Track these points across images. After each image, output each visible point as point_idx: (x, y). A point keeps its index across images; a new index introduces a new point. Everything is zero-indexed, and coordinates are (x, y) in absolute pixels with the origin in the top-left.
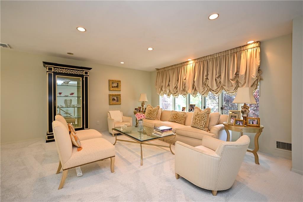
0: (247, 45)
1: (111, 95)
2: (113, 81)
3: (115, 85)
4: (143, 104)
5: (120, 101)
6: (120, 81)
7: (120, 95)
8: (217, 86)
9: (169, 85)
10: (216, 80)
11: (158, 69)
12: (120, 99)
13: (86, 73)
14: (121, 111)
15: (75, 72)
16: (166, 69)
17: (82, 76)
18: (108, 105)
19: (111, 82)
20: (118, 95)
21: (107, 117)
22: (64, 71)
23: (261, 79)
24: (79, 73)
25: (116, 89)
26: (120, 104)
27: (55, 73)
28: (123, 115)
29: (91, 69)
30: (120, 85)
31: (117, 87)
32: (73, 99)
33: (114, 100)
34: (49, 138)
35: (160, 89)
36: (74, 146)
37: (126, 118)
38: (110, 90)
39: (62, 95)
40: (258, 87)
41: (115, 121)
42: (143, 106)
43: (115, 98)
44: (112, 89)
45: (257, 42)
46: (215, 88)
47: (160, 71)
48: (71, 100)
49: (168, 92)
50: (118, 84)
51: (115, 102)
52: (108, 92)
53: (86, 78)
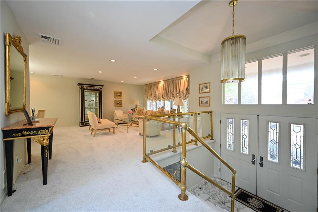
0: (182, 76)
1: (116, 101)
2: (117, 92)
3: (119, 95)
4: (136, 106)
5: (122, 105)
6: (122, 92)
7: (122, 101)
8: (172, 96)
9: (151, 95)
10: (172, 93)
11: (146, 84)
12: (122, 103)
13: (101, 88)
14: (122, 111)
15: (94, 88)
16: (151, 85)
17: (99, 90)
18: (114, 107)
19: (116, 93)
20: (120, 101)
21: (114, 114)
22: (89, 88)
23: (189, 94)
24: (97, 88)
25: (119, 97)
26: (122, 107)
27: (84, 89)
28: (124, 113)
29: (104, 86)
30: (122, 95)
31: (120, 96)
32: (93, 103)
33: (118, 104)
34: (81, 124)
35: (147, 97)
36: (99, 122)
37: (125, 115)
38: (115, 98)
39: (87, 101)
40: (188, 97)
41: (118, 117)
42: (136, 108)
43: (119, 103)
44: (116, 97)
45: (187, 75)
46: (171, 97)
47: (147, 85)
48: (92, 104)
49: (151, 99)
50: (120, 94)
51: (118, 105)
52: (114, 99)
53: (101, 91)
